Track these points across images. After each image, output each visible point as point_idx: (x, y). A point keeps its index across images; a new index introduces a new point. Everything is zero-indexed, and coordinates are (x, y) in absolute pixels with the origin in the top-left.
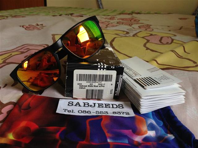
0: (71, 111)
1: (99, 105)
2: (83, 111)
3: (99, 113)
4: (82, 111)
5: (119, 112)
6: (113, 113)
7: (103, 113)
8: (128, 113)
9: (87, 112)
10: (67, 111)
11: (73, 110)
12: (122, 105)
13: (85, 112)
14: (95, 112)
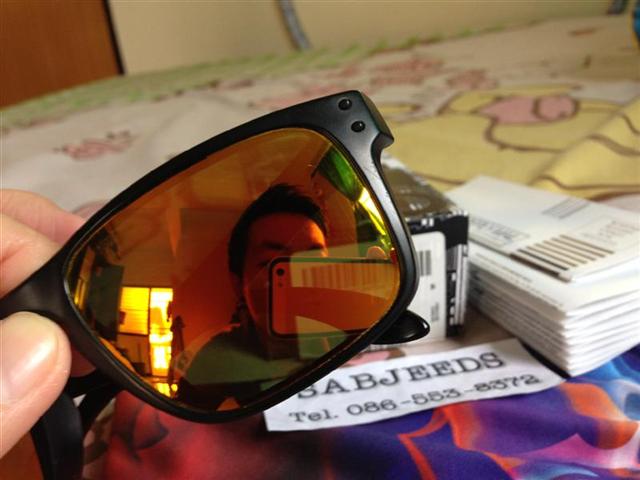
0: (318, 414)
1: (412, 374)
2: (364, 408)
3: (427, 400)
4: (360, 407)
5: (498, 382)
6: (479, 387)
7: (442, 397)
8: (532, 377)
9: (383, 406)
10: (305, 419)
11: (326, 411)
12: (492, 354)
13: (375, 409)
14: (412, 400)
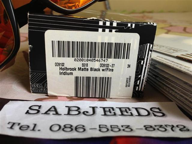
0: (28, 127)
1: (105, 111)
2: (62, 127)
3: (108, 130)
4: (60, 127)
5: (161, 126)
6: (146, 128)
7: (120, 130)
8: (185, 127)
9: (76, 128)
10: (17, 128)
11: (35, 125)
13: (69, 130)
14: (98, 128)
